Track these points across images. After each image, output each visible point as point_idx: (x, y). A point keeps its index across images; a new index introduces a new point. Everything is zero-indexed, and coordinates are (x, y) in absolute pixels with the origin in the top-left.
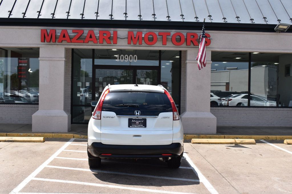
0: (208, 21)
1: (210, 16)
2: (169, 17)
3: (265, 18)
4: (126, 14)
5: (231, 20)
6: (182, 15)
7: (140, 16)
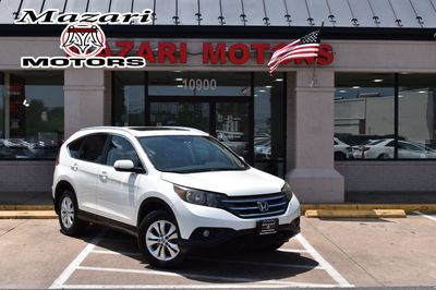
0: (328, 24)
1: (331, 16)
2: (266, 19)
3: (419, 18)
4: (199, 15)
5: (366, 22)
6: (288, 16)
7: (221, 18)
